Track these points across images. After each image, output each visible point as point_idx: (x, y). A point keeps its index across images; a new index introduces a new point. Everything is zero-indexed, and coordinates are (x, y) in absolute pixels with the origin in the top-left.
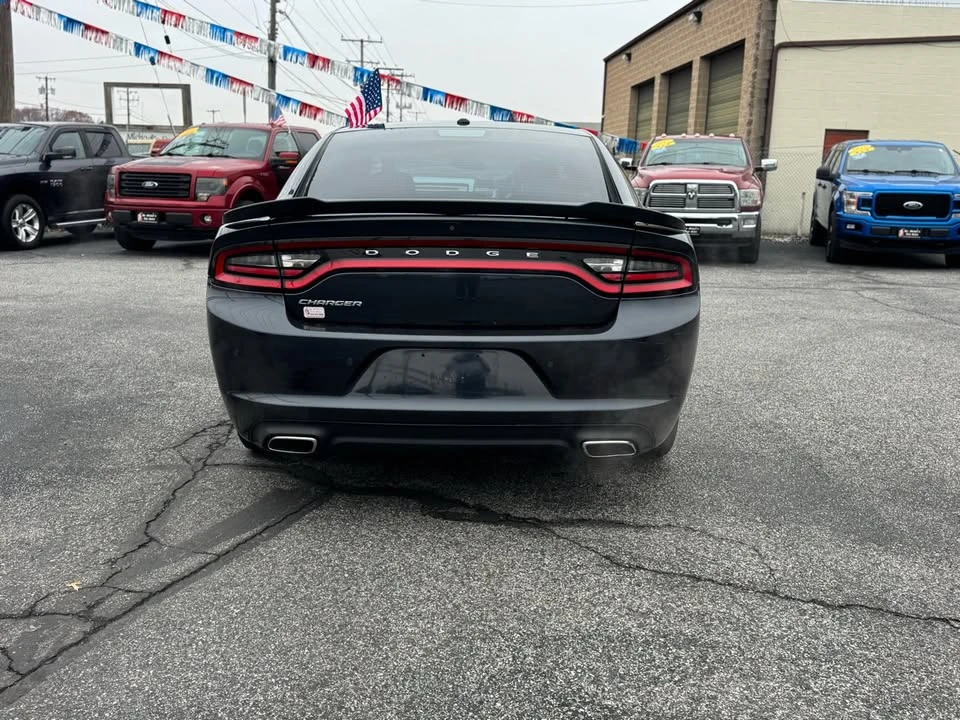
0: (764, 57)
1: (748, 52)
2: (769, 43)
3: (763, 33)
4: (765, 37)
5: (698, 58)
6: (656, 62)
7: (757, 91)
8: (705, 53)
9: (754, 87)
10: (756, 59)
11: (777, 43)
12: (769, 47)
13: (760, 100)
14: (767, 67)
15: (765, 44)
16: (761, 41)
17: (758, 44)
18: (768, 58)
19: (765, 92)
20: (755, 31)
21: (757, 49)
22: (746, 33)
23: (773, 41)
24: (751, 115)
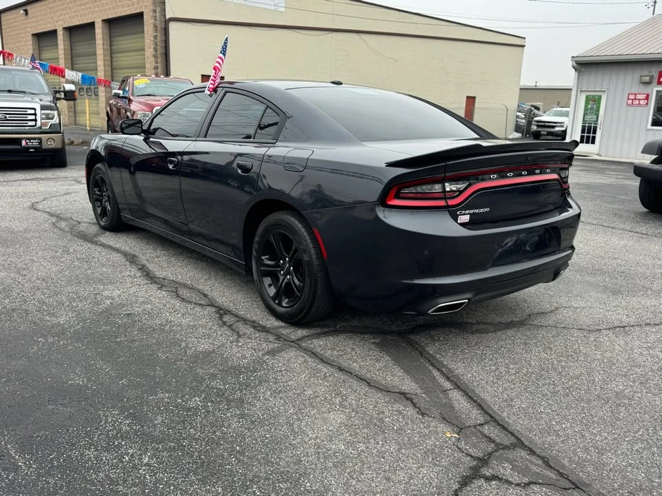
0: (160, 25)
1: (147, 20)
2: (163, 17)
3: (158, 10)
4: (160, 12)
5: (100, 20)
6: (56, 19)
7: (159, 48)
8: (106, 18)
9: (156, 45)
10: (155, 26)
11: (167, 17)
12: (163, 19)
13: (161, 53)
14: (164, 32)
15: (160, 18)
16: (158, 15)
17: (156, 16)
18: (163, 27)
19: (164, 49)
20: (152, 7)
21: (156, 20)
22: (143, 8)
23: (165, 16)
24: (156, 62)
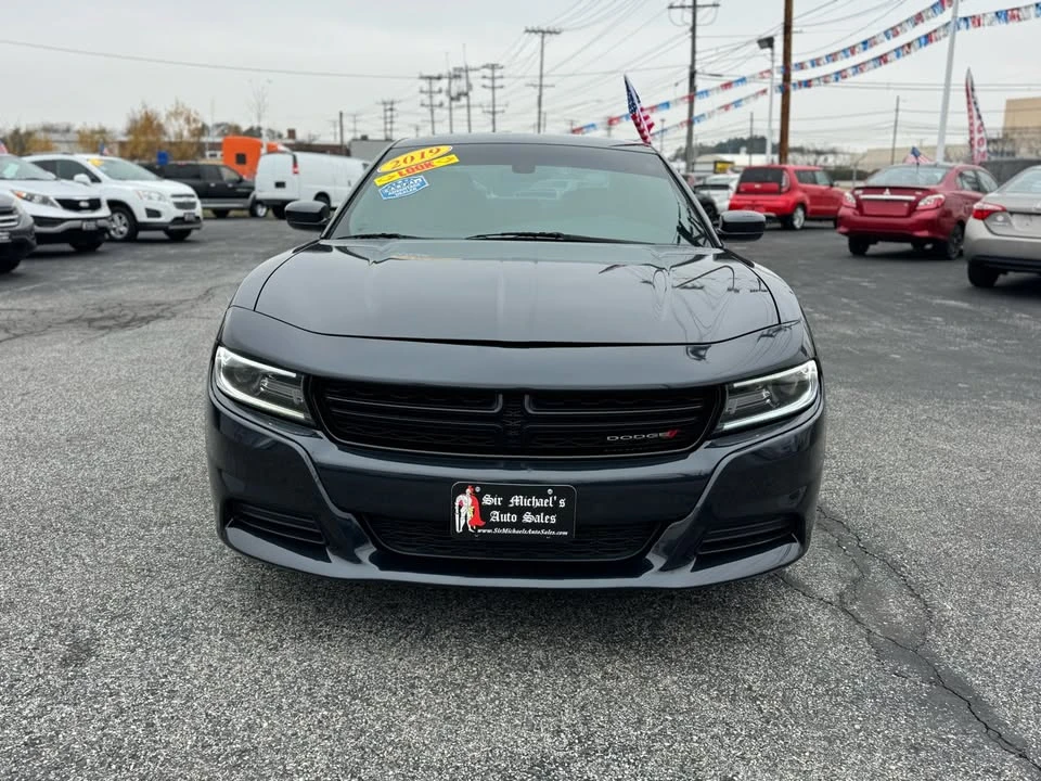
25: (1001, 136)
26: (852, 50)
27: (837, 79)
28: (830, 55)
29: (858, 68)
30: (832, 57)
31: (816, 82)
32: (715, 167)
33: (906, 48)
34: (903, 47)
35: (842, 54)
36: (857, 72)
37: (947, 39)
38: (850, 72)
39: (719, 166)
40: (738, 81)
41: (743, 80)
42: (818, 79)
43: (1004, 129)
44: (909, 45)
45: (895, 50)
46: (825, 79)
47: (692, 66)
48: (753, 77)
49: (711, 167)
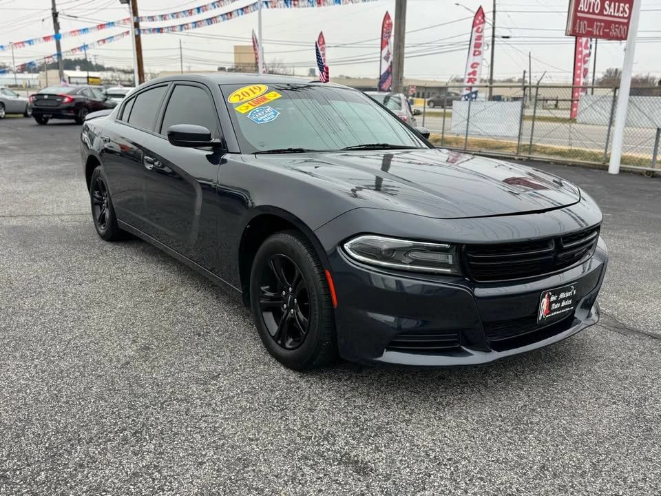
25: (234, 67)
26: (190, 12)
27: (181, 30)
28: (175, 13)
29: (196, 24)
30: (175, 15)
31: (166, 30)
32: (88, 80)
33: (229, 15)
34: (227, 14)
35: (182, 14)
36: (195, 27)
37: (257, 12)
38: (190, 26)
39: (90, 80)
40: (107, 24)
41: (112, 24)
42: (168, 28)
43: (235, 63)
44: (231, 13)
45: (222, 15)
46: (173, 28)
47: (54, 8)
48: (119, 22)
49: (86, 81)
